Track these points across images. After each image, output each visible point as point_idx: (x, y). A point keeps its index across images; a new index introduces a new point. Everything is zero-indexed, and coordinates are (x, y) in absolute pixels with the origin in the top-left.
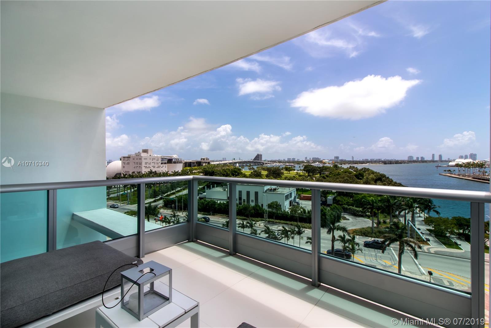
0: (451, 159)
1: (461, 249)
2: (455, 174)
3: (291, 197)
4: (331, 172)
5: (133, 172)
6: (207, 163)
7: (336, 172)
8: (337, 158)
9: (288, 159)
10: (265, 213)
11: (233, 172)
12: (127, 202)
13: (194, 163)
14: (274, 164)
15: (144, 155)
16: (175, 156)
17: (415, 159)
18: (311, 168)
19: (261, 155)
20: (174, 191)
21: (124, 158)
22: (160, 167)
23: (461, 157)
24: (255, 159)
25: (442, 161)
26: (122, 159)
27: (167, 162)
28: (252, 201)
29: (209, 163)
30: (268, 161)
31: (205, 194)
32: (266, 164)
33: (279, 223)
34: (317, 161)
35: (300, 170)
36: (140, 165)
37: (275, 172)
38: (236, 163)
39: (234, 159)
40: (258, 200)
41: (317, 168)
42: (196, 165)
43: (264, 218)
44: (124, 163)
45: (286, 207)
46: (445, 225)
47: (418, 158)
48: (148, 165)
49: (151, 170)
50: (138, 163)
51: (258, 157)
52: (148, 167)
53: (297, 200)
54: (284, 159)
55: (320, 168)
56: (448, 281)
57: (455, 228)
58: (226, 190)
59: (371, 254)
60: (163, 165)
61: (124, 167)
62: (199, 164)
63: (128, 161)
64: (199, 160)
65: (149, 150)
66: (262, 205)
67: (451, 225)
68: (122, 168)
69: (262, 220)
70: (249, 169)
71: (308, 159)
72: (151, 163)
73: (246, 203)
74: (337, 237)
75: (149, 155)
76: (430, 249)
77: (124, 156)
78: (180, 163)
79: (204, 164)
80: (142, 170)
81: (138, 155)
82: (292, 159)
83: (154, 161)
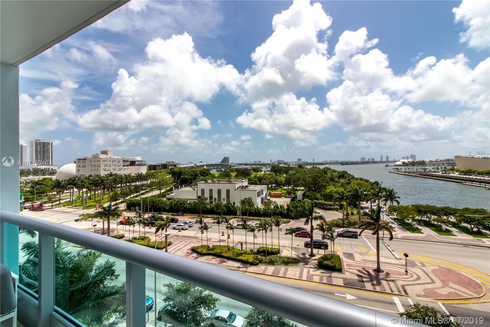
0: (396, 159)
1: (422, 233)
2: (402, 172)
3: (262, 194)
4: (297, 171)
5: (91, 176)
6: (173, 165)
7: (302, 171)
8: (300, 160)
9: (254, 162)
10: (238, 210)
11: (202, 173)
12: (82, 207)
13: (159, 166)
14: (241, 167)
15: (102, 156)
17: (367, 160)
18: (277, 168)
19: (228, 158)
20: (138, 194)
21: (79, 161)
22: (122, 170)
23: (404, 158)
24: (222, 162)
25: (389, 162)
26: (77, 162)
27: (129, 164)
28: (224, 199)
29: (175, 166)
30: (235, 164)
31: (173, 194)
32: (233, 166)
33: (253, 219)
34: (282, 163)
36: (98, 168)
37: (243, 172)
38: (203, 166)
40: (229, 198)
41: (283, 168)
42: (162, 168)
43: (237, 215)
44: (79, 166)
45: (258, 204)
46: (407, 211)
47: (369, 159)
48: (107, 168)
49: (110, 172)
50: (96, 166)
51: (226, 159)
52: (107, 169)
53: (268, 198)
54: (250, 162)
55: (285, 168)
56: (420, 262)
57: (416, 214)
58: (196, 189)
59: (346, 243)
60: (125, 167)
61: (78, 170)
62: (165, 166)
63: (84, 164)
65: (108, 152)
66: (234, 203)
67: (412, 211)
68: (76, 172)
69: (235, 218)
70: (217, 171)
71: (273, 161)
72: (112, 166)
73: (217, 201)
74: (315, 226)
75: (109, 157)
76: (397, 235)
77: (79, 158)
78: (144, 165)
79: (170, 167)
80: (101, 173)
81: (96, 157)
82: (258, 161)
83: (115, 163)
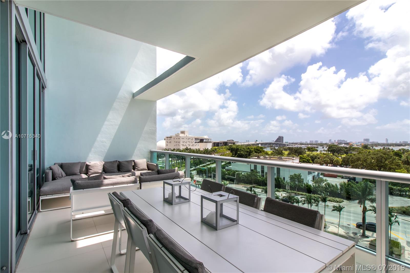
4: (359, 152)
5: (174, 149)
6: (232, 143)
7: (366, 152)
8: (367, 140)
9: (310, 141)
10: (287, 184)
11: (256, 150)
13: (221, 143)
14: (296, 146)
15: (182, 135)
16: (206, 137)
18: (336, 148)
19: (283, 137)
20: (205, 164)
22: (194, 145)
24: (276, 141)
26: (166, 139)
27: (199, 141)
28: (275, 174)
29: (234, 143)
30: (289, 143)
31: (231, 166)
32: (288, 145)
33: (302, 195)
34: (343, 143)
35: (324, 151)
36: (179, 144)
37: (297, 150)
38: (258, 144)
39: (257, 141)
40: (280, 173)
41: (344, 148)
42: (223, 145)
43: (286, 189)
44: (167, 142)
45: (309, 181)
48: (185, 144)
49: (187, 147)
50: (178, 142)
51: (280, 139)
52: (185, 145)
53: (321, 176)
54: (306, 142)
55: (346, 148)
58: (250, 164)
60: (196, 144)
61: (167, 145)
62: (225, 144)
63: (170, 141)
64: (226, 140)
65: (185, 132)
66: (284, 178)
69: (284, 191)
70: (271, 149)
71: (333, 141)
72: (187, 142)
74: (368, 208)
75: (186, 136)
77: (167, 136)
78: (210, 143)
79: (230, 144)
80: (180, 147)
81: (177, 135)
82: (315, 141)
83: (190, 140)
